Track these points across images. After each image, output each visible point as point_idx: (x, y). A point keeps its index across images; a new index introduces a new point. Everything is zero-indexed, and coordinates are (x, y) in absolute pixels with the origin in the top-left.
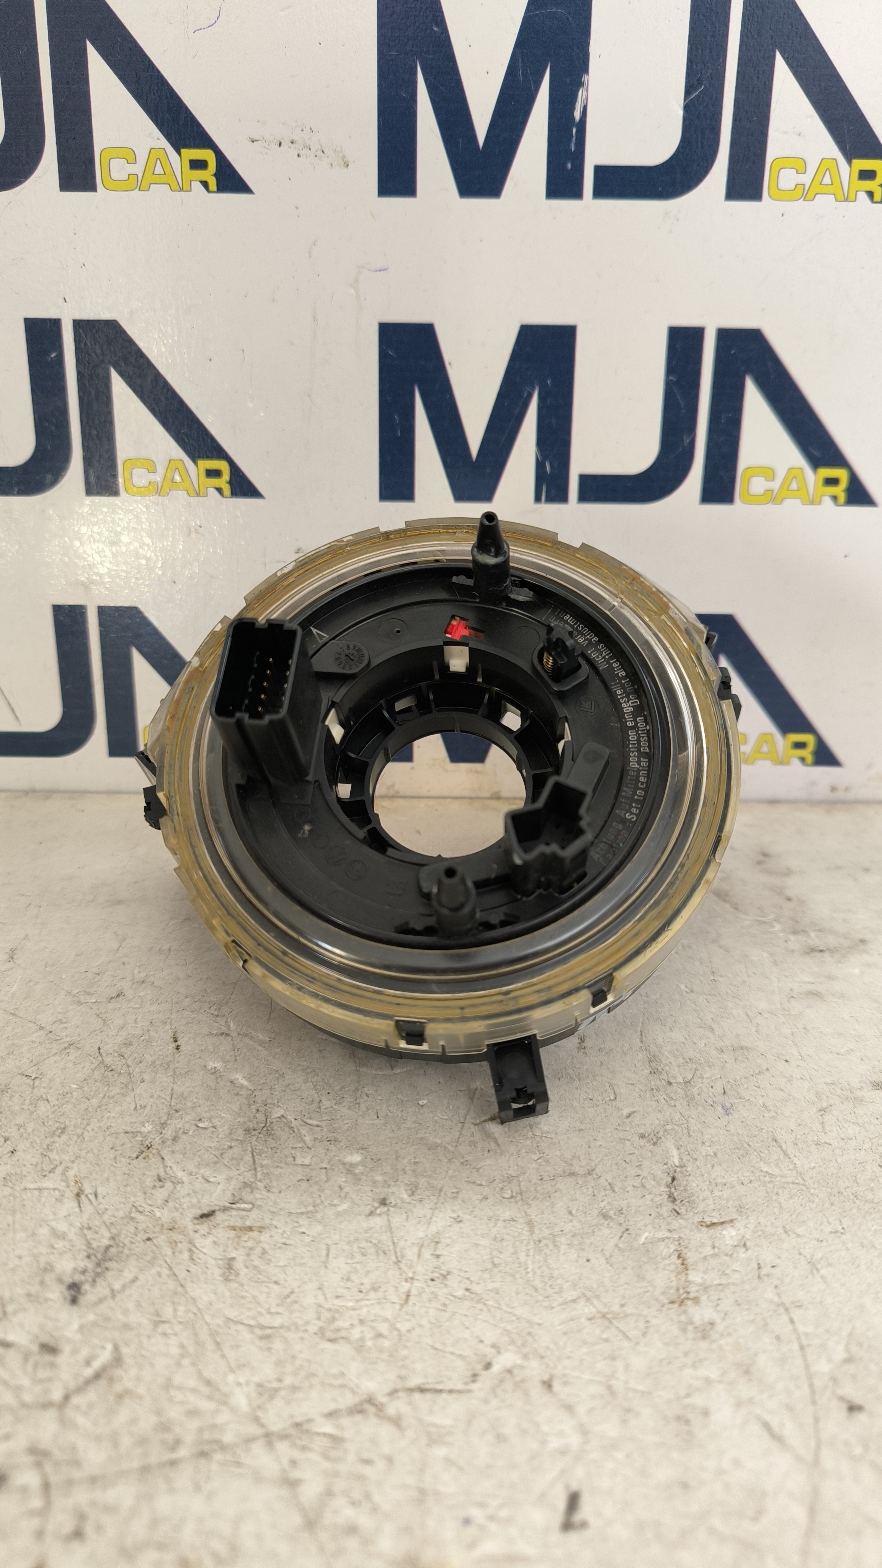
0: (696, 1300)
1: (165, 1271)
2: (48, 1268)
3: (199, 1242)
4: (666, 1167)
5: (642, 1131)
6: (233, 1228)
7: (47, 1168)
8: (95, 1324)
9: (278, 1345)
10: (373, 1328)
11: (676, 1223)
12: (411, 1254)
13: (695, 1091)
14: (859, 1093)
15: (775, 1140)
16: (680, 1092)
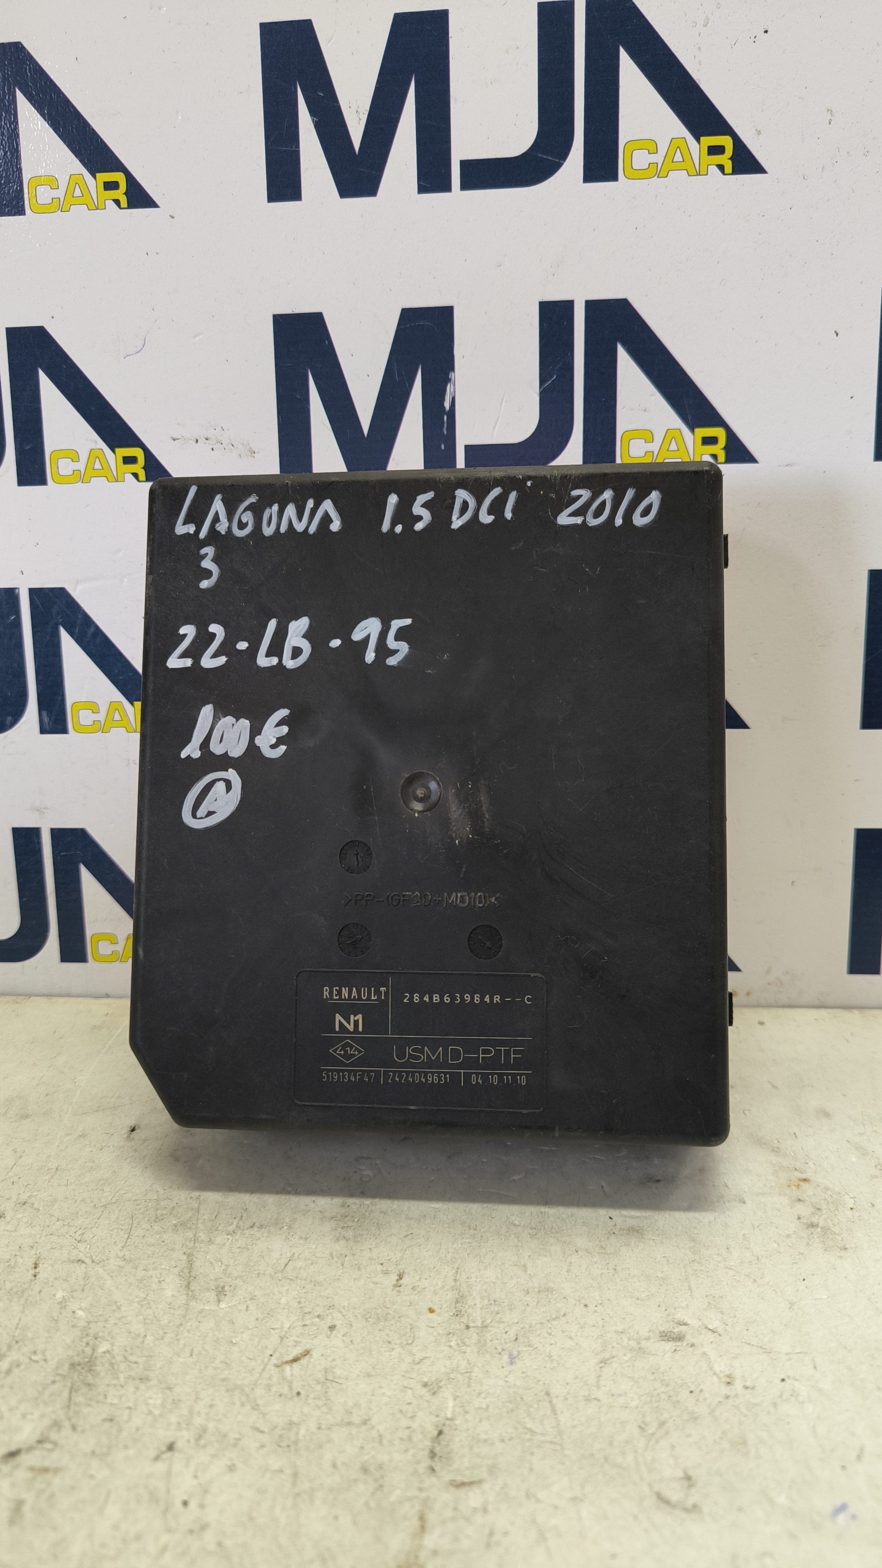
4: (437, 1419)
5: (426, 1380)
6: (32, 1469)
11: (429, 1482)
12: (179, 1504)
13: (488, 1336)
14: (644, 1344)
15: (548, 1394)
16: (475, 1336)
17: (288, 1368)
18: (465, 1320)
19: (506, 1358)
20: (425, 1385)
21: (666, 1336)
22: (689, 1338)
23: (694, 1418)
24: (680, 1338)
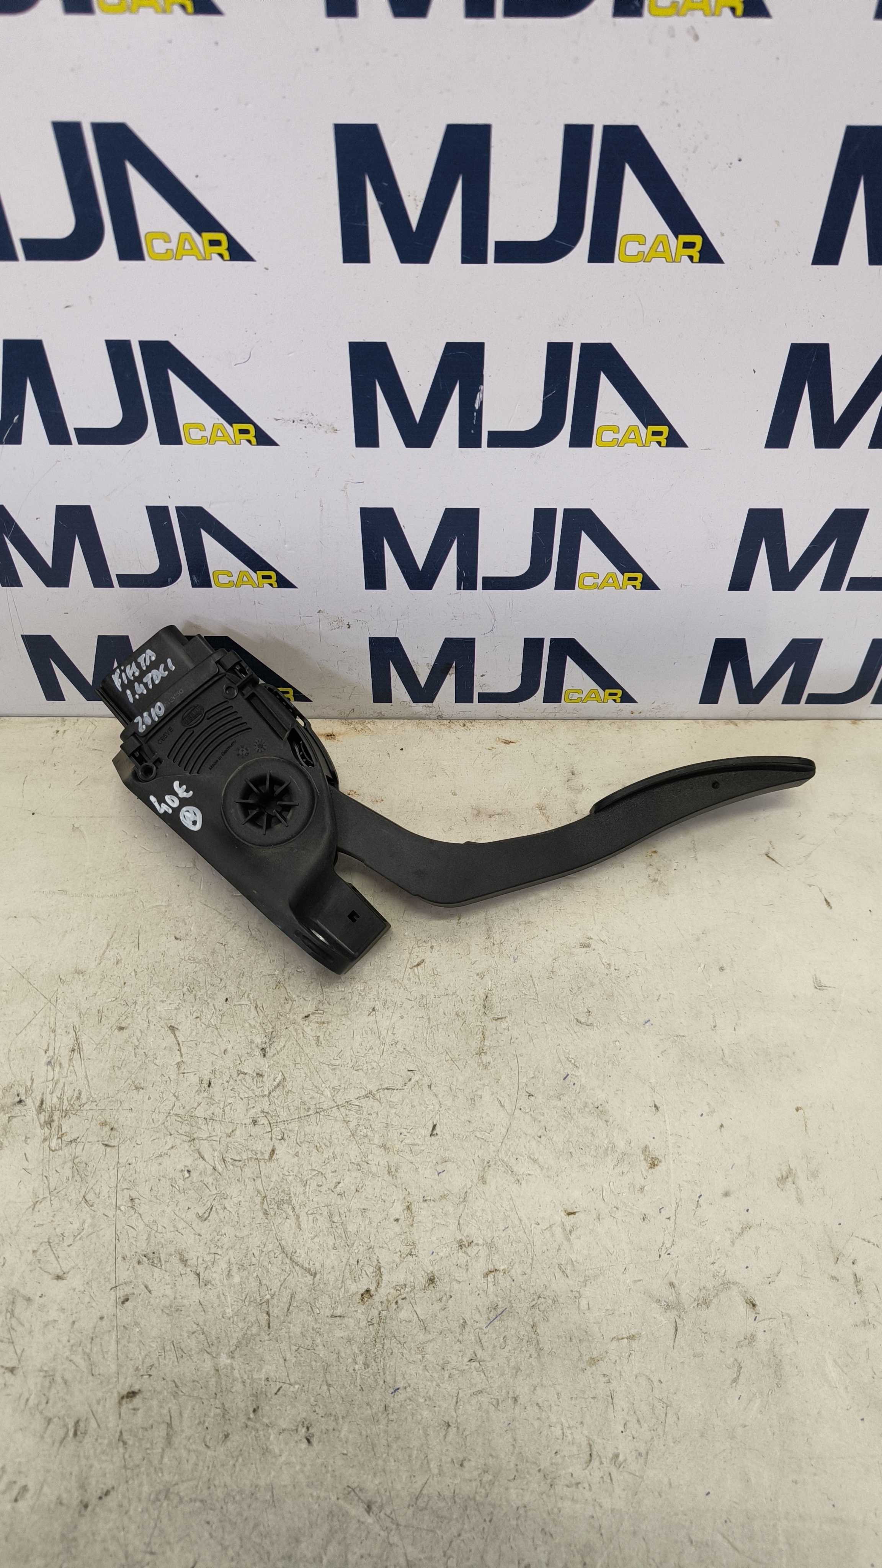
0: (486, 1053)
1: (295, 1043)
2: (252, 1042)
3: (305, 1029)
4: (485, 990)
5: (478, 972)
6: (318, 1023)
7: (241, 994)
8: (274, 1065)
9: (338, 1072)
10: (371, 1065)
11: (484, 1018)
12: (384, 1033)
14: (573, 950)
15: (531, 976)
16: (498, 949)
17: (416, 968)
18: (492, 940)
19: (512, 959)
20: (478, 974)
21: (583, 946)
22: (593, 947)
23: (593, 985)
24: (589, 946)
